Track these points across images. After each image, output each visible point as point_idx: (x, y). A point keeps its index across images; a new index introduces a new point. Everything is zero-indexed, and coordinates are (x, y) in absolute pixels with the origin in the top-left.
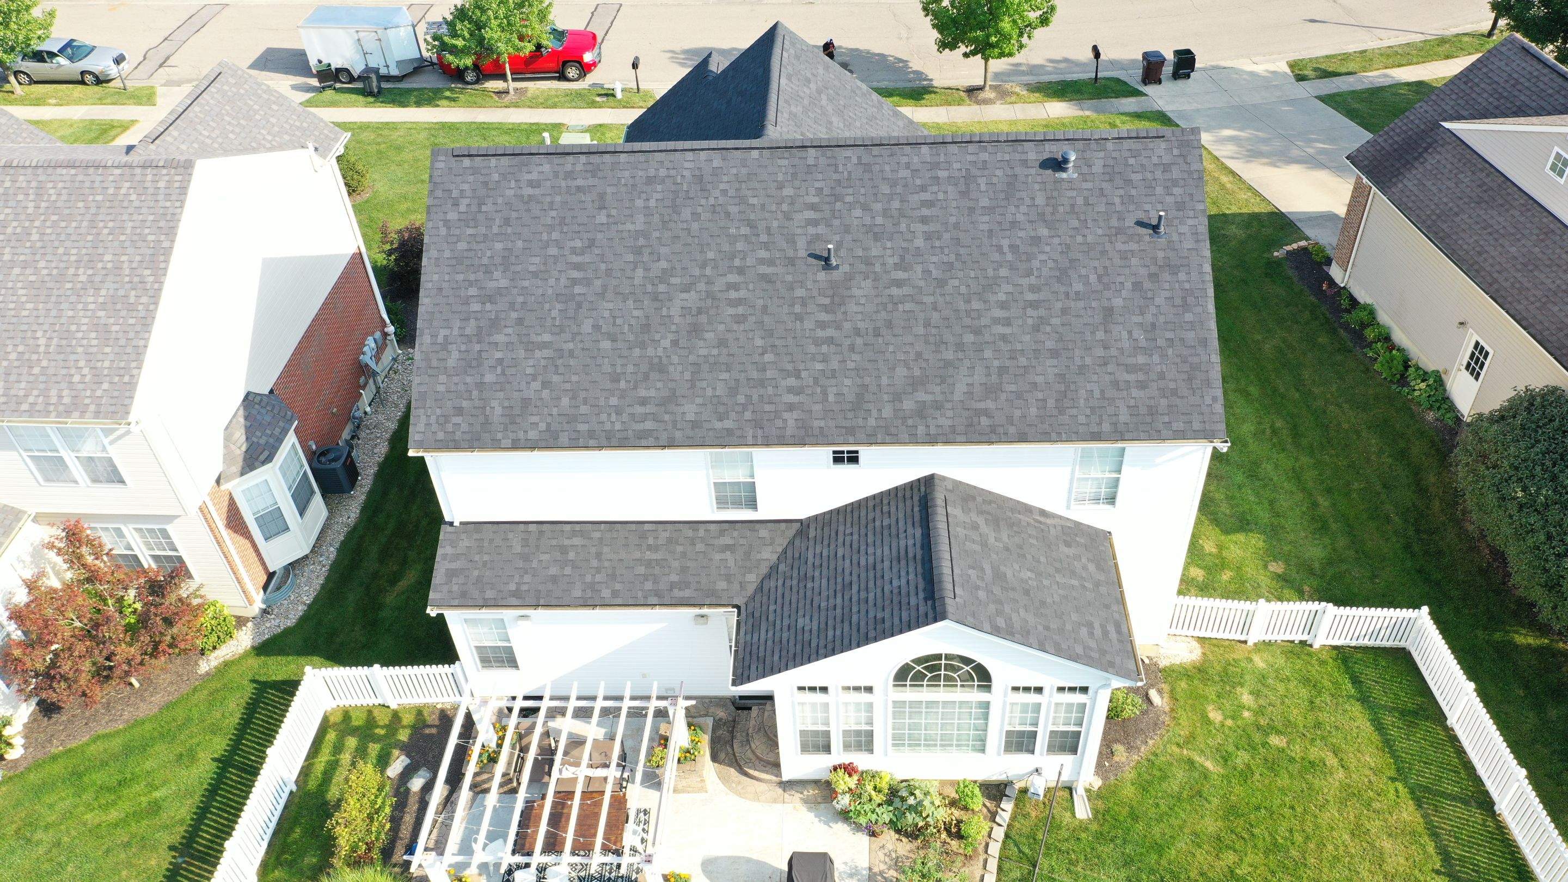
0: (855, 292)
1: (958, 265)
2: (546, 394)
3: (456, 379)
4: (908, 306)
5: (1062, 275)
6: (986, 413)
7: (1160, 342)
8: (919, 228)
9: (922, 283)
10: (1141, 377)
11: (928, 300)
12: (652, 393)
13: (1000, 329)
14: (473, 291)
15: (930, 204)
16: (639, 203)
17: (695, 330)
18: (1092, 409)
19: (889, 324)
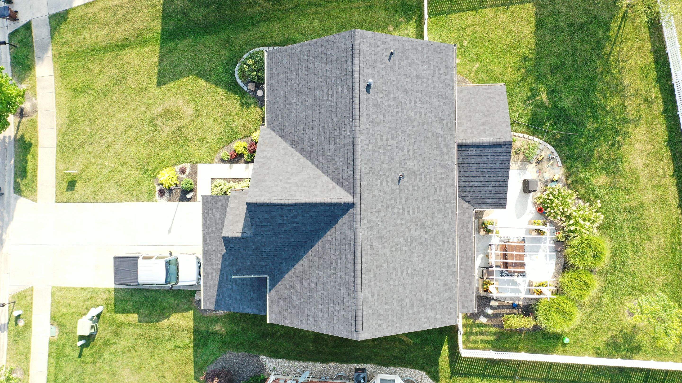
0: (410, 167)
1: (402, 129)
2: (442, 278)
3: (437, 312)
4: (415, 148)
5: (406, 91)
6: (447, 124)
7: (427, 60)
8: (390, 142)
9: (408, 142)
10: (437, 69)
11: (413, 140)
12: (441, 240)
13: (423, 116)
14: (410, 312)
15: (382, 137)
16: (380, 251)
17: (423, 226)
18: (446, 87)
19: (421, 155)
